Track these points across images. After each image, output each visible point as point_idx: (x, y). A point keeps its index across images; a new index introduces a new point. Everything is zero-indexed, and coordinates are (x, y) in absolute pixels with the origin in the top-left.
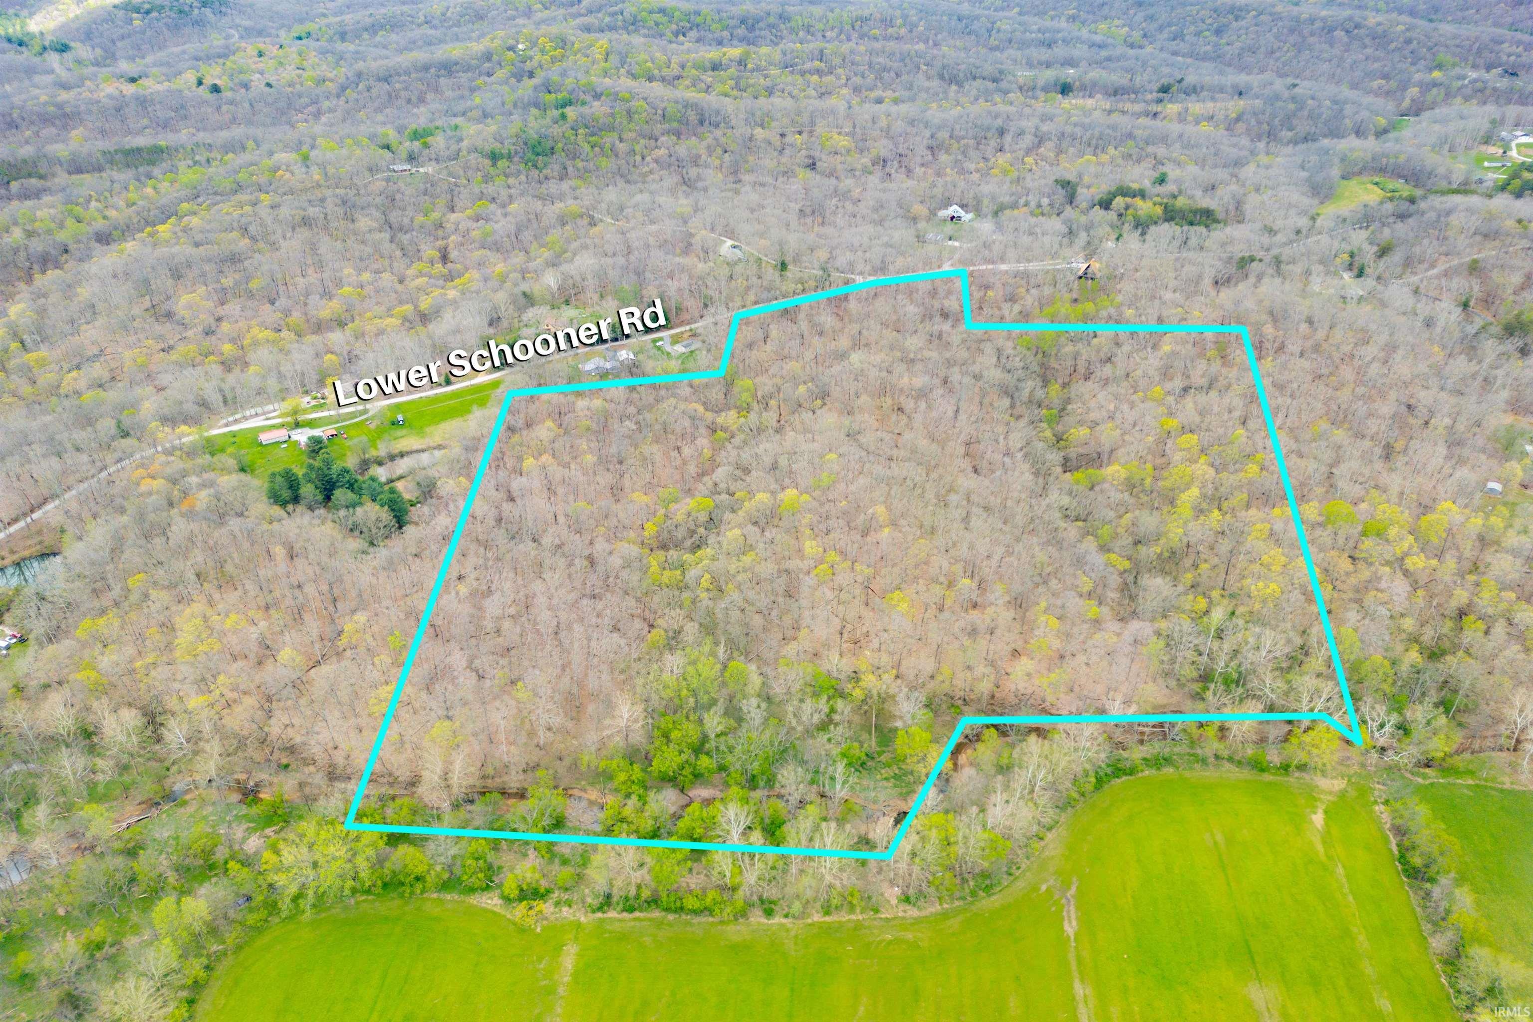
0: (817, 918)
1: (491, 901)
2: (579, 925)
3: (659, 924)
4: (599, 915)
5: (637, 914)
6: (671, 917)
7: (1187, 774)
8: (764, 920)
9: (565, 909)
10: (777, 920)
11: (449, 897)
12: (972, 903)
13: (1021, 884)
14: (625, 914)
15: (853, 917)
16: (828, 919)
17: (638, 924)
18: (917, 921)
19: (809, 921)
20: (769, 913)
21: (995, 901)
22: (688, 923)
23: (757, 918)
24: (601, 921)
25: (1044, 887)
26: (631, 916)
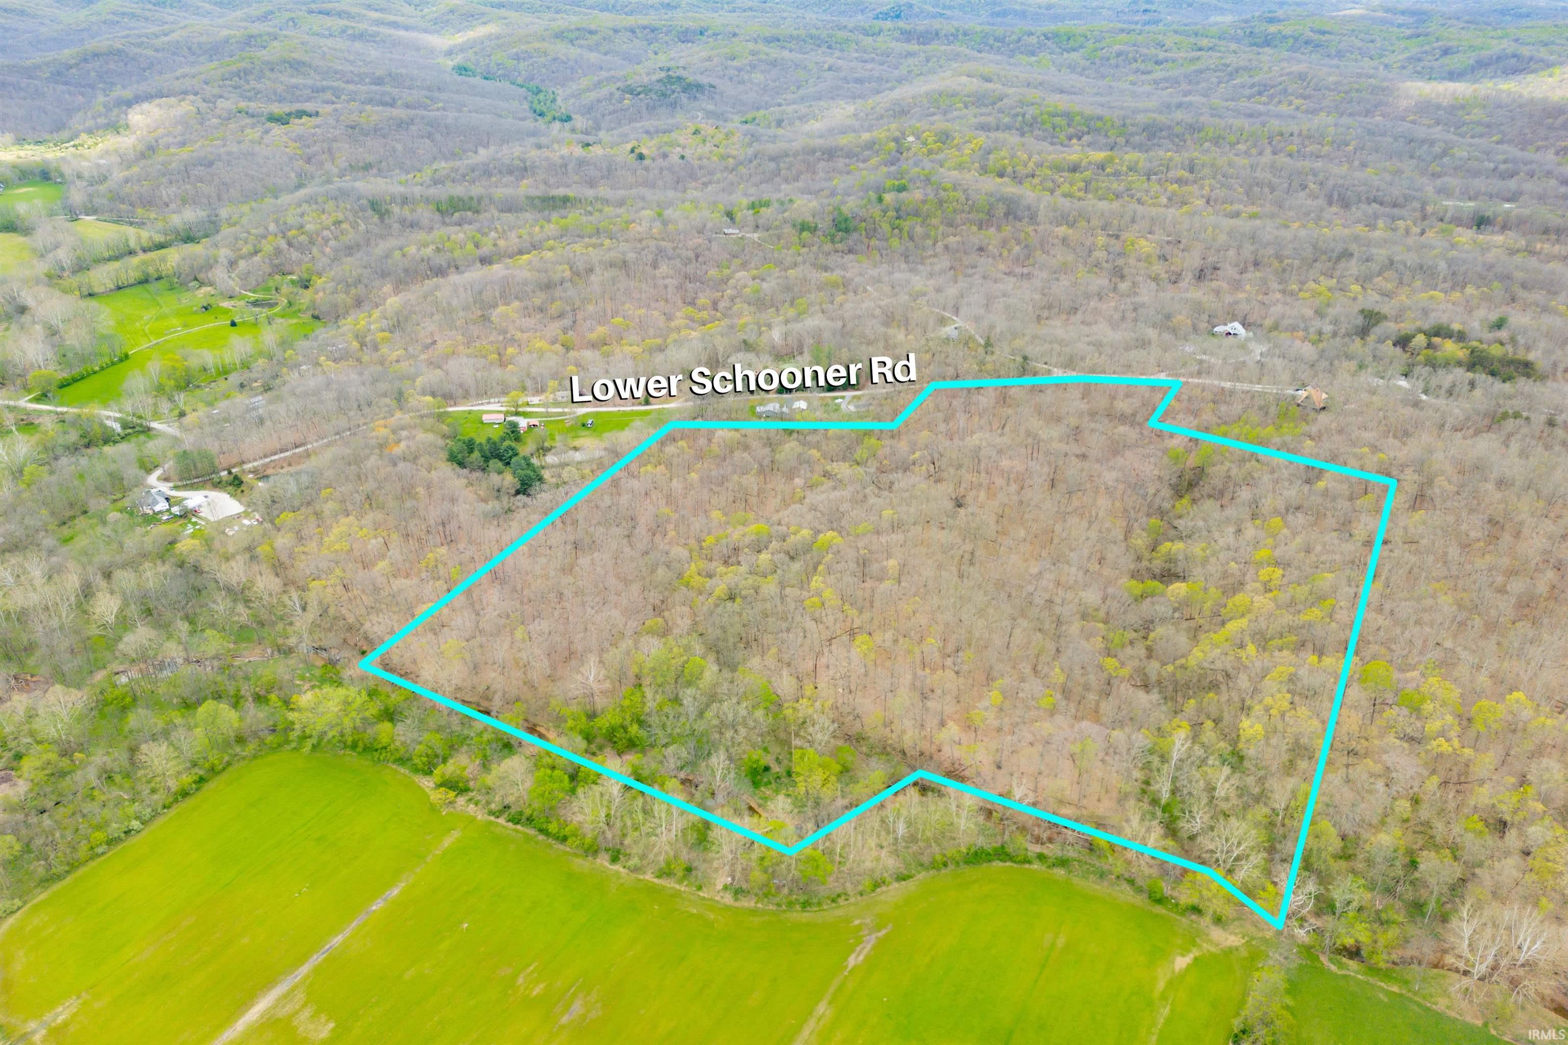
0: (649, 877)
1: (427, 783)
2: (474, 819)
3: (528, 839)
4: (492, 818)
5: (519, 827)
6: (541, 837)
7: (1076, 880)
8: (607, 864)
9: (472, 806)
10: (617, 867)
11: (402, 771)
12: (784, 911)
13: (839, 912)
14: (510, 824)
15: (678, 887)
16: (656, 881)
17: (514, 834)
18: (727, 908)
19: (641, 877)
20: (614, 860)
21: (805, 917)
22: (550, 846)
23: (603, 861)
24: (491, 822)
25: (857, 922)
26: (514, 827)
